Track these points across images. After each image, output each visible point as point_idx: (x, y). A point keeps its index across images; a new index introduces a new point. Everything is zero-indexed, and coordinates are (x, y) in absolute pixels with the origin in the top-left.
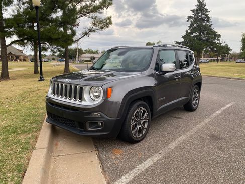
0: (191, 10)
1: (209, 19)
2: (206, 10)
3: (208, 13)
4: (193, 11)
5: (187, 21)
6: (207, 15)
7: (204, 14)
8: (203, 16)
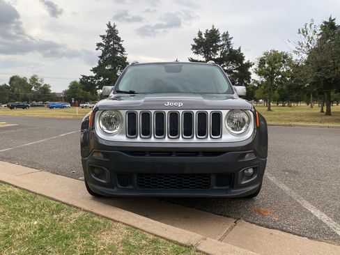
0: (101, 36)
1: (123, 50)
2: (119, 39)
3: (121, 43)
4: (103, 37)
5: (97, 49)
6: (120, 45)
7: (116, 44)
8: (115, 46)
